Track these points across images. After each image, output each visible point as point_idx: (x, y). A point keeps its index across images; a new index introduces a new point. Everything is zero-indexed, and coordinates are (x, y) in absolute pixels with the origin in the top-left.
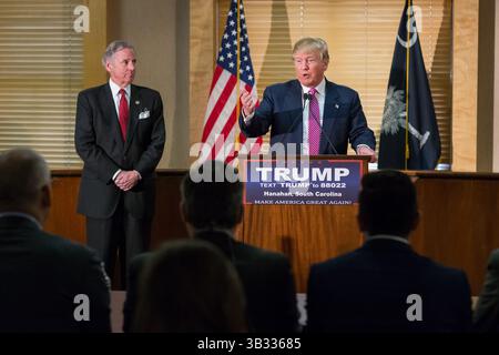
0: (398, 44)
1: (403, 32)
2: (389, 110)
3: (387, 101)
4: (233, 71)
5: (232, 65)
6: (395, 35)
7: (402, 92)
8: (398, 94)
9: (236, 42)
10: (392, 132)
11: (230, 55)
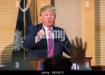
0: (20, 10)
2: (16, 40)
3: (15, 37)
7: (21, 32)
8: (20, 33)
10: (18, 50)
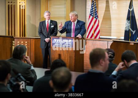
1: (130, 7)
2: (127, 25)
3: (126, 23)
4: (93, 16)
5: (93, 15)
6: (128, 8)
8: (129, 21)
9: (94, 10)
10: (127, 30)
11: (92, 13)
